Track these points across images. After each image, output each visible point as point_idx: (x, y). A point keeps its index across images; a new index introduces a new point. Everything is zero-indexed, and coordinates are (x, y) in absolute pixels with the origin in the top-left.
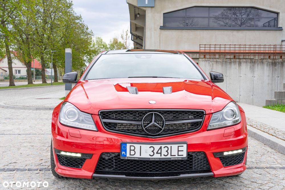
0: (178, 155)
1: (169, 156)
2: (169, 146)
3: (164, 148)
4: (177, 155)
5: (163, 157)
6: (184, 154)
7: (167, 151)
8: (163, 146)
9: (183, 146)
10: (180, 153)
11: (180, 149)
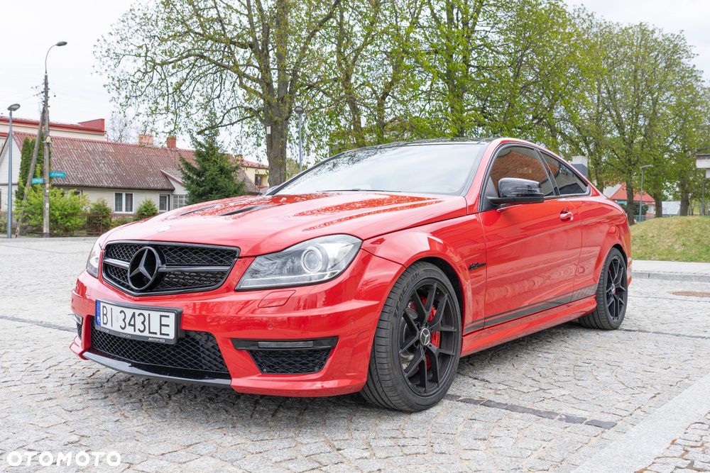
0: (161, 334)
1: (146, 334)
2: (146, 313)
3: (139, 315)
4: (159, 333)
5: (138, 333)
6: (171, 333)
7: (143, 323)
8: (137, 312)
9: (168, 317)
10: (165, 330)
11: (165, 321)
